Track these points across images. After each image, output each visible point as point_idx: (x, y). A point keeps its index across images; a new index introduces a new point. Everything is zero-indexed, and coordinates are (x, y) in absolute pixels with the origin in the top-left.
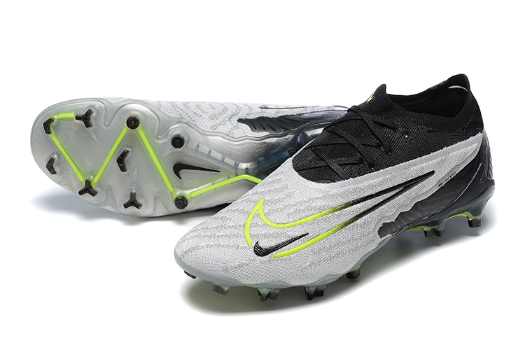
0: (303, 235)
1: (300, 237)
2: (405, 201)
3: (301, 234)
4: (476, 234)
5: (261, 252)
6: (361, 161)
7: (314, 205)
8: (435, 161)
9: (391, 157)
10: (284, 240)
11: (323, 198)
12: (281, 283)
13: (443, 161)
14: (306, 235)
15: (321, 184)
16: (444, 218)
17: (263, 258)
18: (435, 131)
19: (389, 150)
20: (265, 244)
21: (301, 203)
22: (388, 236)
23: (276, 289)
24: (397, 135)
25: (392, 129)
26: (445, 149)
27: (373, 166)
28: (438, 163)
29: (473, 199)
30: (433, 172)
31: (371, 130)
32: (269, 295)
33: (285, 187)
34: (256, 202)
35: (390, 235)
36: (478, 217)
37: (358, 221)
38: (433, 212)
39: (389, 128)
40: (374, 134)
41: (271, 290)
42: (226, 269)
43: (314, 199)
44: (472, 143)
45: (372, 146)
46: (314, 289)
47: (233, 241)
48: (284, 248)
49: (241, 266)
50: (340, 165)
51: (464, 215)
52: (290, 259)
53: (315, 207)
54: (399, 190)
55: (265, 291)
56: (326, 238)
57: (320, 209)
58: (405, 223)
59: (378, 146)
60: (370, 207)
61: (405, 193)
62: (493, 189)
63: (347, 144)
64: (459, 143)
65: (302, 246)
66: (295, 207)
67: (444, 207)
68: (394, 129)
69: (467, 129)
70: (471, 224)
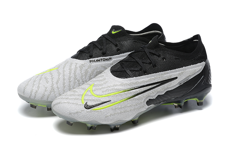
0: (109, 101)
1: (107, 102)
2: (162, 90)
3: (107, 100)
4: (201, 109)
5: (87, 107)
6: (141, 70)
7: (116, 88)
8: (177, 73)
9: (155, 69)
10: (99, 103)
11: (121, 85)
12: (96, 122)
13: (182, 73)
14: (110, 101)
15: (121, 79)
16: (183, 100)
17: (88, 110)
18: (179, 59)
19: (155, 66)
20: (90, 104)
21: (109, 87)
22: (152, 105)
23: (95, 125)
24: (160, 59)
25: (158, 56)
26: (184, 67)
27: (145, 73)
28: (179, 74)
29: (198, 92)
30: (176, 78)
31: (148, 56)
32: (91, 128)
33: (105, 79)
34: (90, 85)
35: (153, 105)
36: (201, 101)
37: (136, 97)
38: (177, 97)
39: (157, 55)
40: (149, 58)
41: (92, 125)
42: (70, 114)
43: (116, 85)
44: (199, 66)
45: (147, 63)
46: (113, 126)
47: (75, 102)
48: (99, 106)
49: (77, 113)
50: (130, 71)
51: (195, 99)
52: (101, 111)
53: (116, 89)
54: (158, 84)
55: (89, 125)
56: (120, 103)
57: (118, 90)
58: (162, 100)
59: (150, 63)
60: (142, 91)
61: (161, 86)
62: (211, 89)
63: (135, 62)
64: (191, 66)
65: (107, 106)
66: (107, 88)
67: (182, 95)
68: (159, 56)
69: (197, 59)
70: (198, 104)
